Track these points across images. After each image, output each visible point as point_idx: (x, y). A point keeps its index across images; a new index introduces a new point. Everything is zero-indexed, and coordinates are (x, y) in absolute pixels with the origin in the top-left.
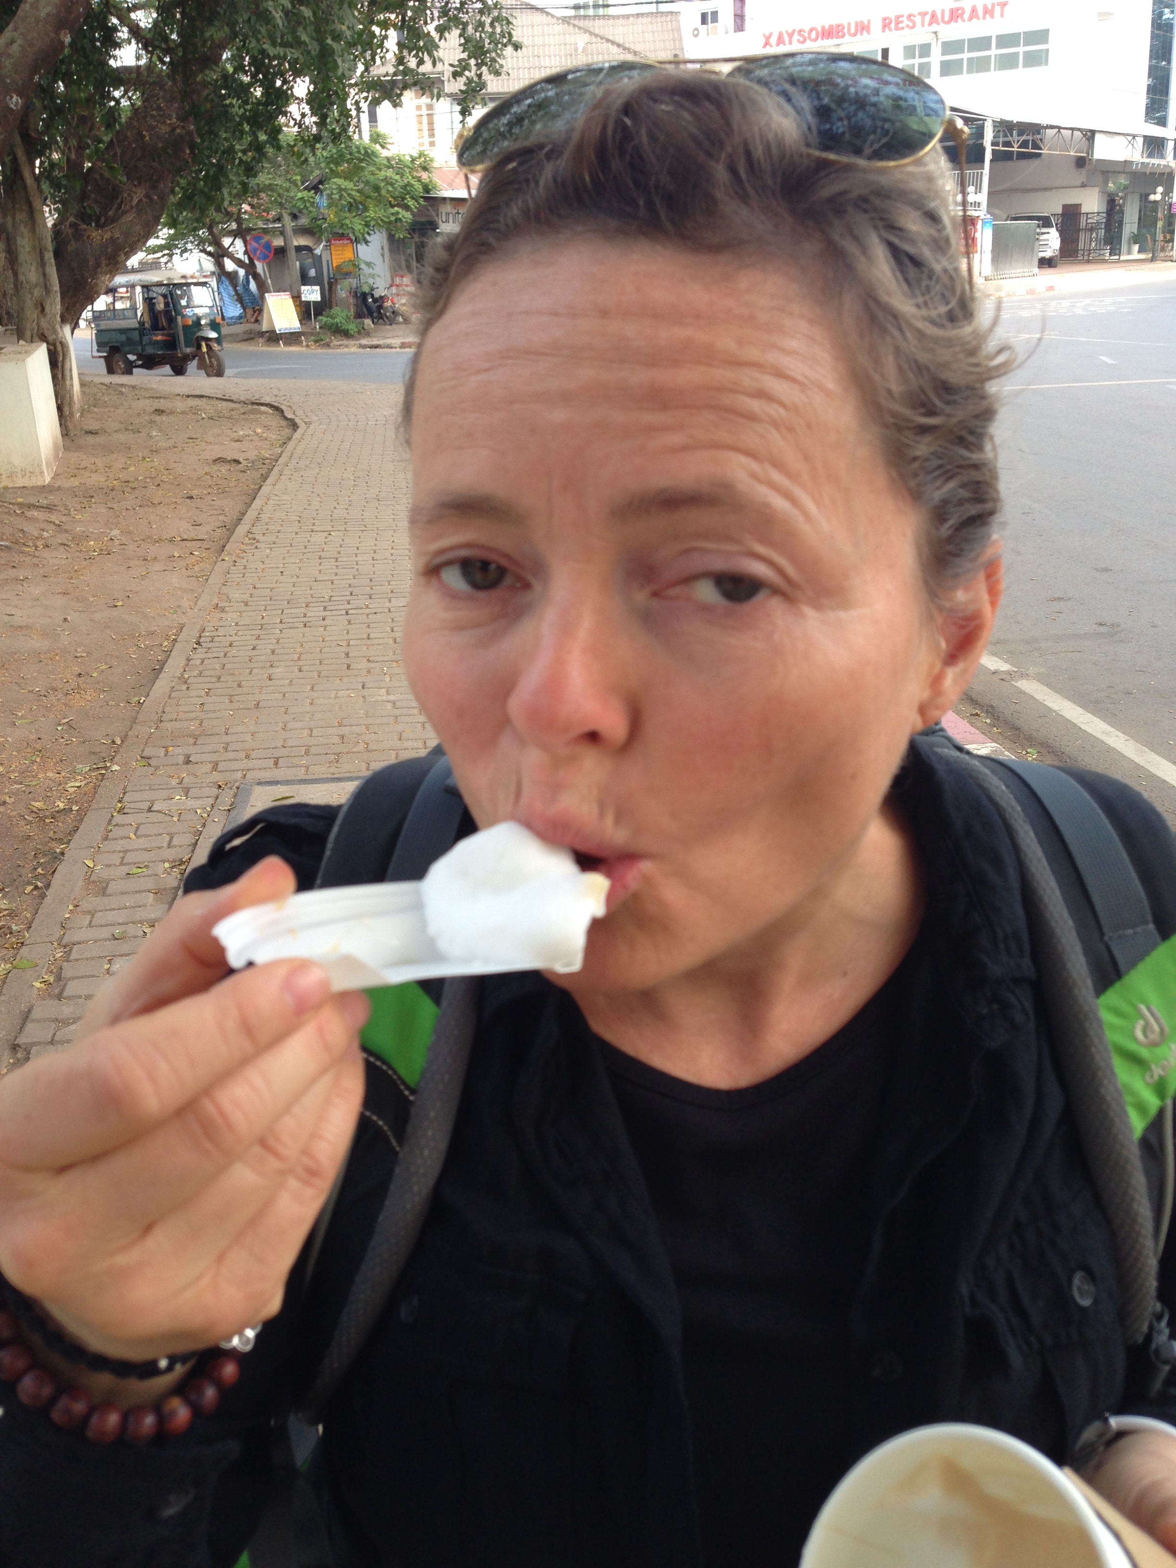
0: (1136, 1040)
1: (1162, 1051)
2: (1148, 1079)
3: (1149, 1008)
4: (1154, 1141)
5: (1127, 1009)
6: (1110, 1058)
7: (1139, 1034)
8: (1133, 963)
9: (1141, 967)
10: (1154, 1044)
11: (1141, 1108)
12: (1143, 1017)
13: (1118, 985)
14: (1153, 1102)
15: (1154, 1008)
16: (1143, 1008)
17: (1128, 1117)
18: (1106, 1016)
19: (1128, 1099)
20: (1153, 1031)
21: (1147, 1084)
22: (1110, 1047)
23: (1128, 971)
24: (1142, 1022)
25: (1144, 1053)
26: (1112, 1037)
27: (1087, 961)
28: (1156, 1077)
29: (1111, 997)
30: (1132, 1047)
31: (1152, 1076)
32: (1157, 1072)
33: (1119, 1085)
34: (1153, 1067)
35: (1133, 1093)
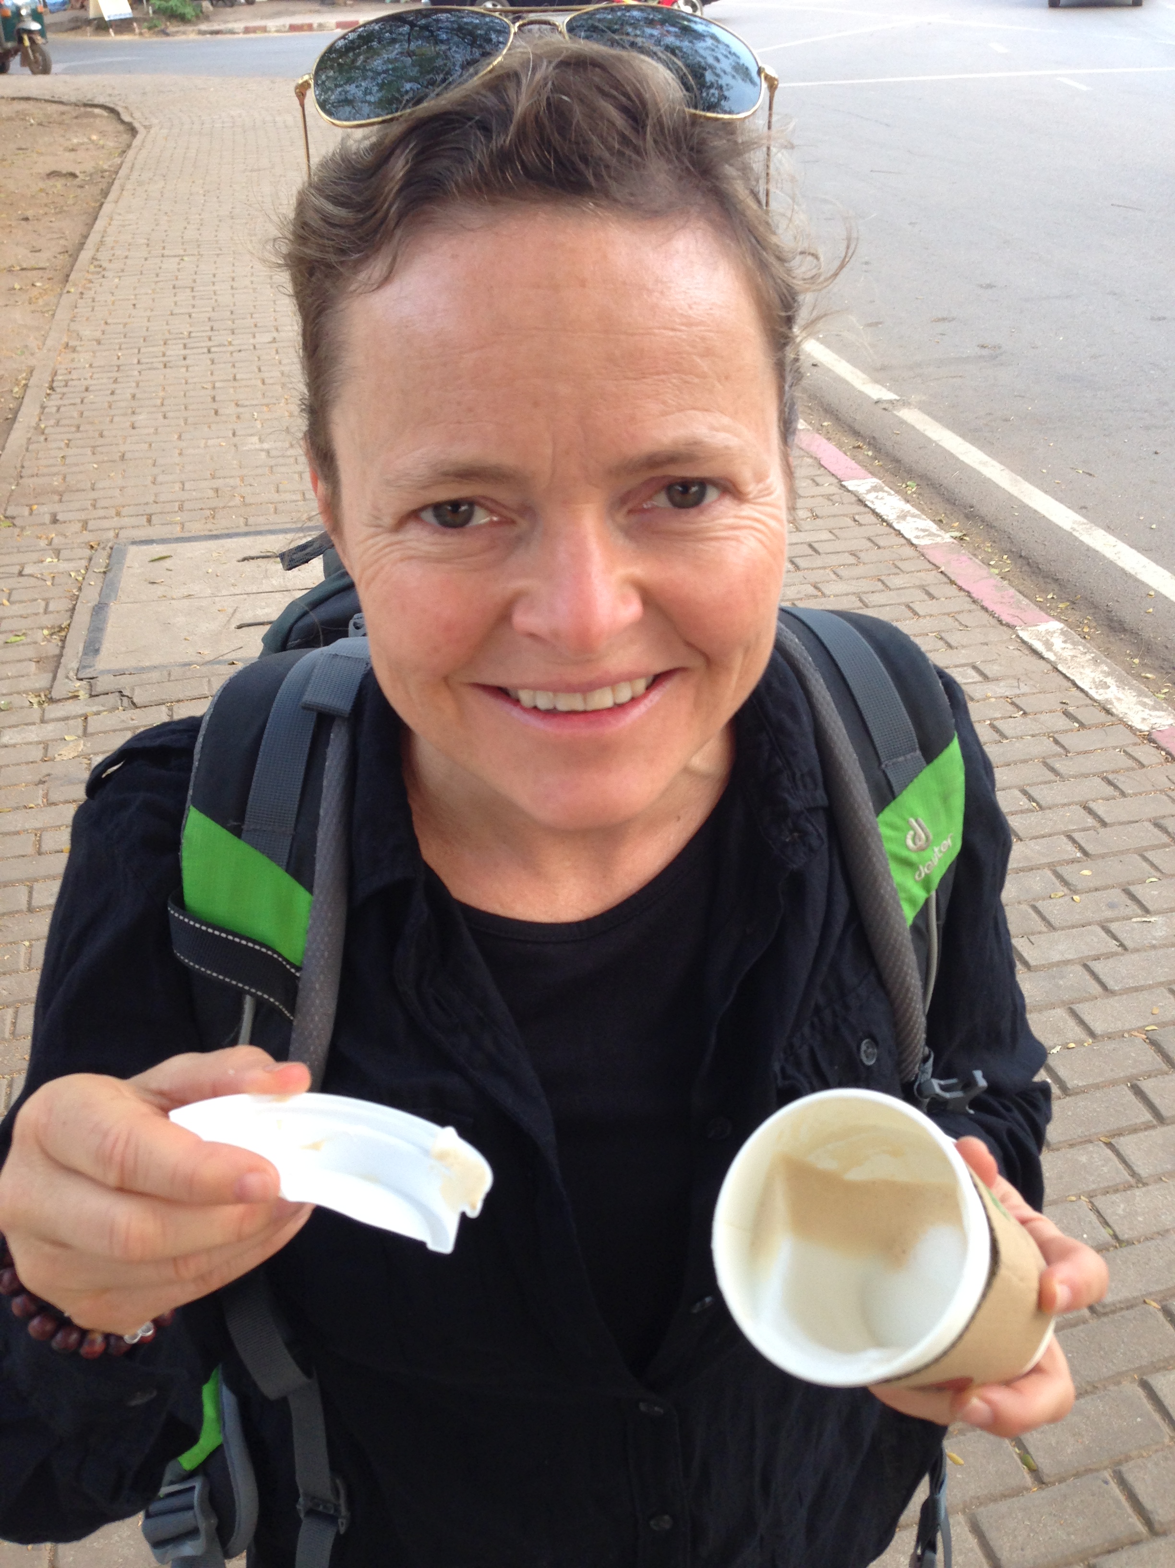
0: (907, 847)
1: (927, 854)
2: (917, 877)
3: (917, 821)
4: (922, 926)
5: (899, 822)
6: (887, 865)
7: (910, 843)
8: (905, 786)
9: (911, 787)
10: (922, 849)
11: (912, 901)
12: (913, 828)
13: (893, 804)
14: (921, 895)
15: (920, 819)
16: (913, 821)
17: (902, 910)
18: (884, 831)
19: (902, 895)
20: (920, 840)
21: (916, 881)
22: (888, 856)
23: (901, 792)
24: (912, 832)
25: (914, 857)
26: (889, 847)
27: (869, 787)
28: (923, 875)
29: (888, 815)
30: (905, 853)
31: (920, 875)
32: (924, 871)
33: (895, 886)
34: (921, 867)
35: (905, 890)
